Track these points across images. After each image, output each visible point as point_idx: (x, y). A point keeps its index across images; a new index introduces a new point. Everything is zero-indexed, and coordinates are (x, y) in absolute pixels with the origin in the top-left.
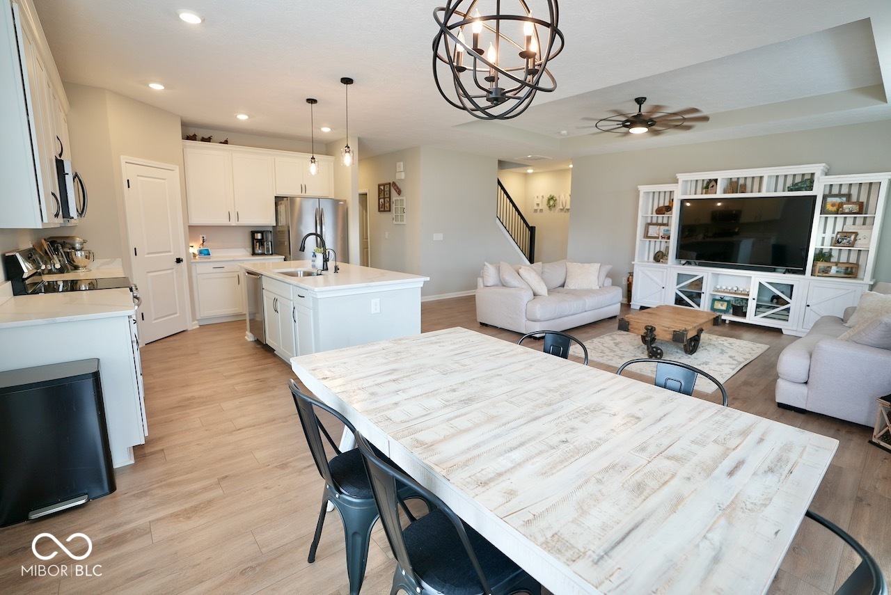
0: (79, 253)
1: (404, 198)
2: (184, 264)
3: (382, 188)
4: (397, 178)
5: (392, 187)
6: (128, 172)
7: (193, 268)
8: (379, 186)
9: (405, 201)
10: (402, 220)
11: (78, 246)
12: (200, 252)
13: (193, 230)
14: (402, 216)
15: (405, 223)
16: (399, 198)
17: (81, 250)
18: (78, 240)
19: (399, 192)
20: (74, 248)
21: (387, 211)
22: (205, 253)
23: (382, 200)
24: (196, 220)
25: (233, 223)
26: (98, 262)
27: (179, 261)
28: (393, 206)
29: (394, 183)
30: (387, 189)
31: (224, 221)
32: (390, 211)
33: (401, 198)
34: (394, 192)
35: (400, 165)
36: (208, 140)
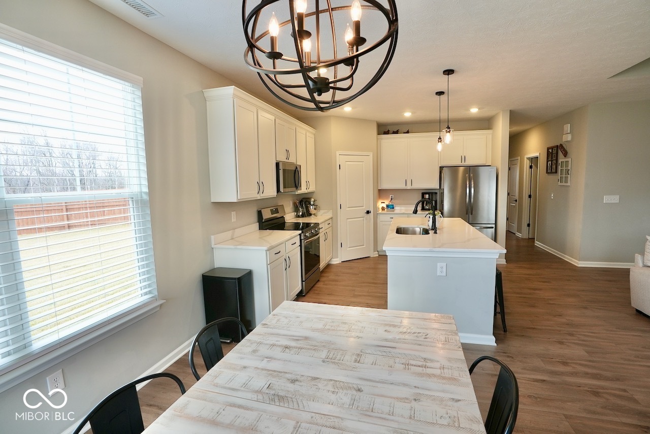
0: (311, 207)
1: (569, 160)
2: (371, 215)
3: (550, 151)
4: (564, 140)
5: (559, 150)
6: (340, 160)
7: (378, 217)
8: (548, 149)
9: (570, 162)
10: (566, 182)
11: (312, 203)
12: (388, 206)
13: (381, 193)
14: (566, 178)
15: (569, 184)
16: (564, 160)
17: (313, 205)
18: (313, 200)
19: (565, 154)
20: (310, 204)
21: (553, 173)
22: (390, 207)
23: (550, 163)
24: (385, 186)
25: (409, 187)
26: (321, 212)
27: (368, 212)
28: (559, 168)
29: (561, 145)
30: (555, 152)
31: (403, 186)
32: (556, 172)
33: (567, 160)
34: (560, 154)
35: (567, 128)
36: (396, 132)
